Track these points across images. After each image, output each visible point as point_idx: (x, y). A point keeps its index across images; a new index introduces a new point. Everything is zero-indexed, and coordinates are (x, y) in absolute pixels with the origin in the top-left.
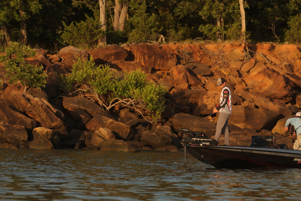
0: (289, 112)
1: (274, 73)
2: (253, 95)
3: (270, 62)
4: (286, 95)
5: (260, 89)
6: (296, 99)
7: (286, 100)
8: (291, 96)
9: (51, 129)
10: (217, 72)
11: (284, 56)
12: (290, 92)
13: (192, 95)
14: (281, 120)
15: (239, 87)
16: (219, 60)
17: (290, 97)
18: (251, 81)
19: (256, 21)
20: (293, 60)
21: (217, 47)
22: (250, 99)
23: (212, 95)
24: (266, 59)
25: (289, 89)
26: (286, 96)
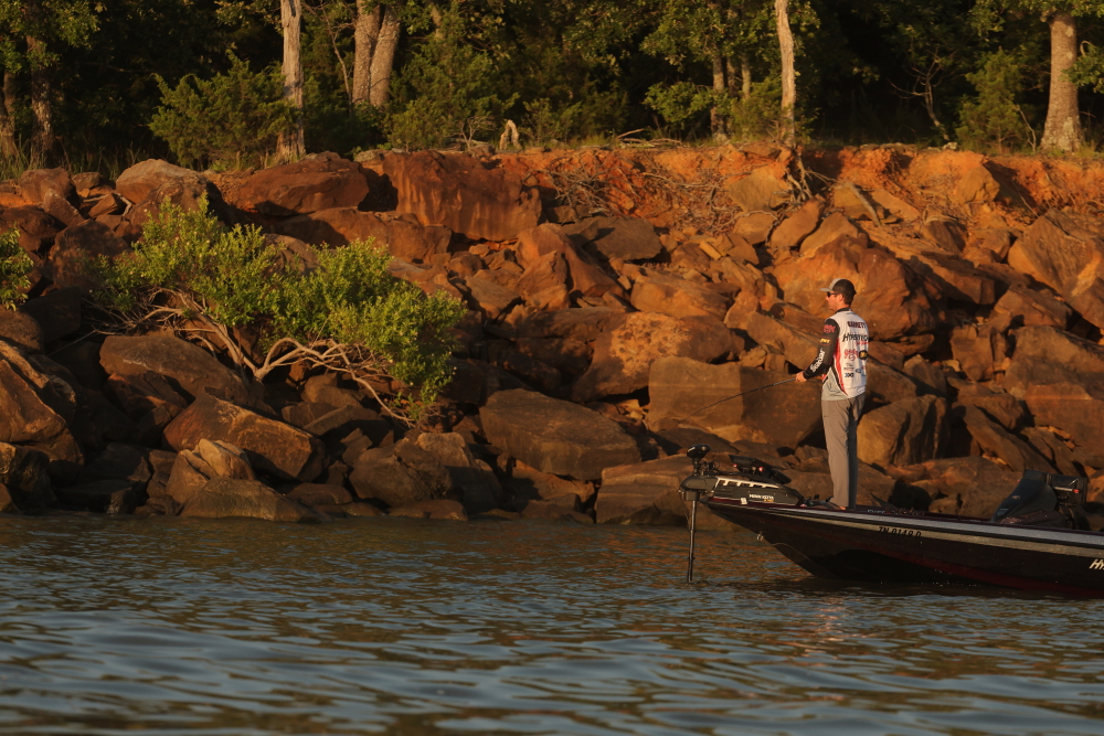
0: (905, 386)
1: (870, 250)
2: (784, 329)
3: (881, 214)
4: (909, 326)
6: (952, 342)
7: (913, 343)
8: (930, 332)
9: (13, 443)
10: (684, 249)
11: (938, 191)
12: (925, 315)
13: (577, 329)
14: (874, 412)
15: (743, 301)
16: (700, 208)
17: (927, 336)
18: (795, 278)
19: (866, 69)
20: (967, 206)
21: (698, 163)
22: (771, 343)
23: (640, 329)
24: (866, 203)
25: (920, 307)
26: (909, 332)
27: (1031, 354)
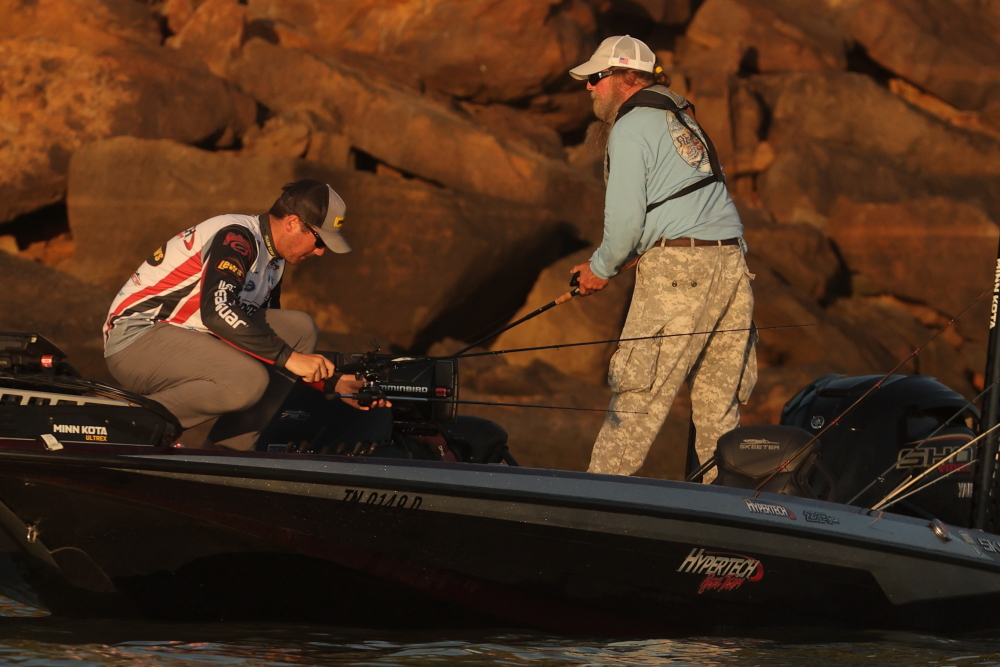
2: (338, 78)
5: (352, 26)
15: (211, 13)
22: (316, 108)
23: (19, 76)
27: (820, 133)
